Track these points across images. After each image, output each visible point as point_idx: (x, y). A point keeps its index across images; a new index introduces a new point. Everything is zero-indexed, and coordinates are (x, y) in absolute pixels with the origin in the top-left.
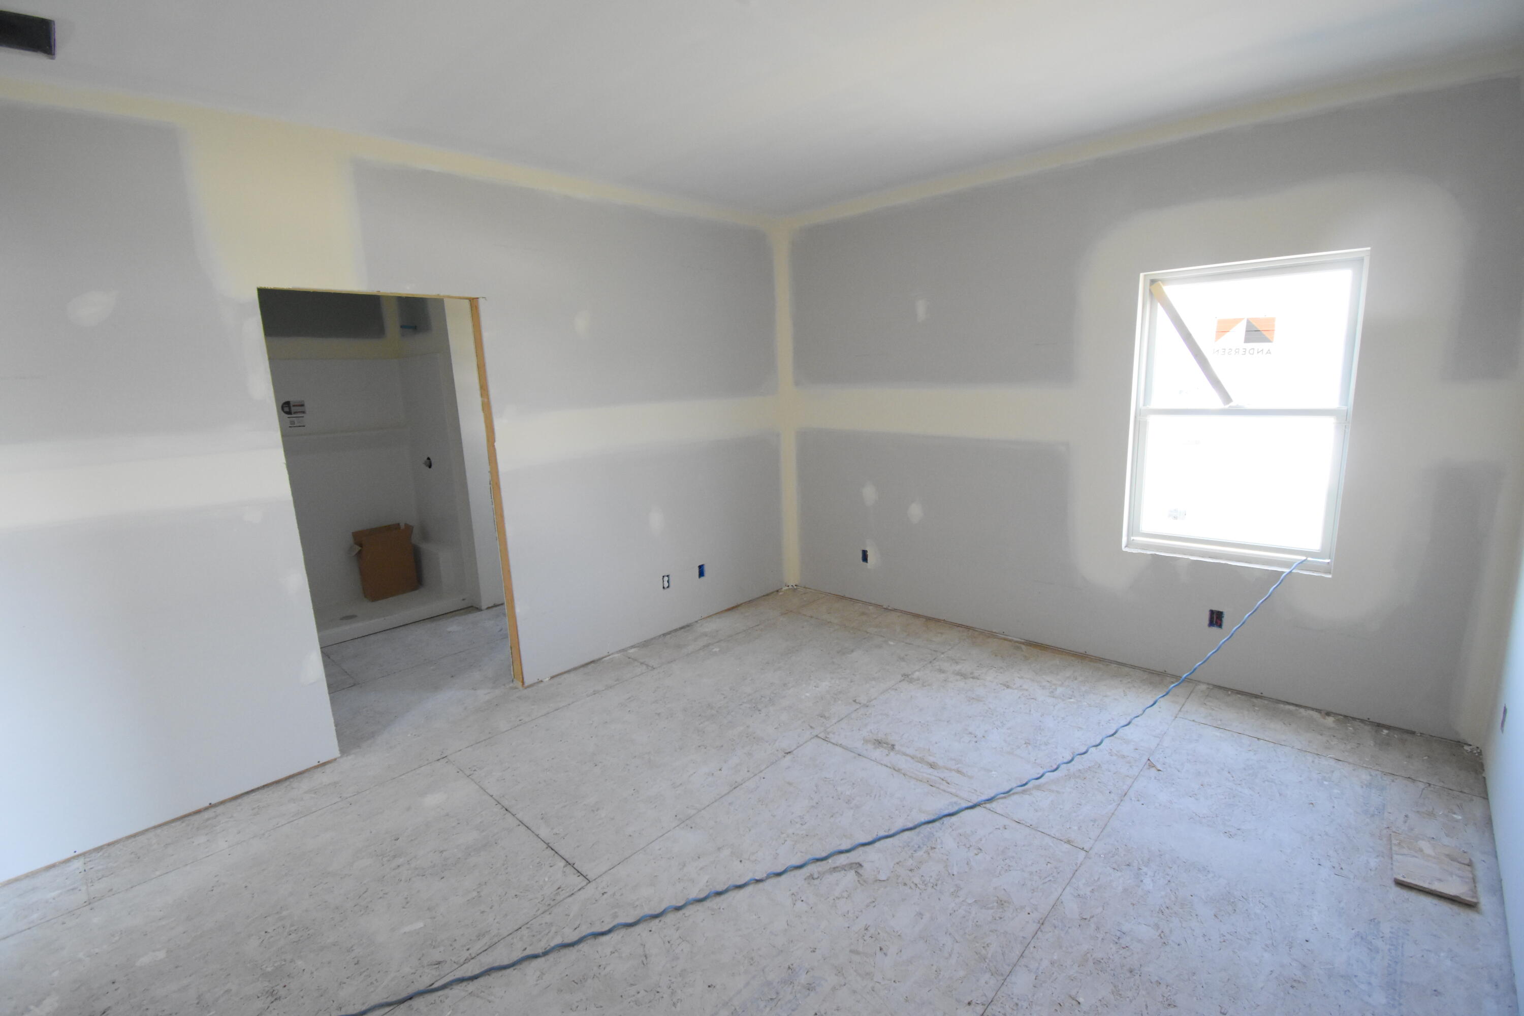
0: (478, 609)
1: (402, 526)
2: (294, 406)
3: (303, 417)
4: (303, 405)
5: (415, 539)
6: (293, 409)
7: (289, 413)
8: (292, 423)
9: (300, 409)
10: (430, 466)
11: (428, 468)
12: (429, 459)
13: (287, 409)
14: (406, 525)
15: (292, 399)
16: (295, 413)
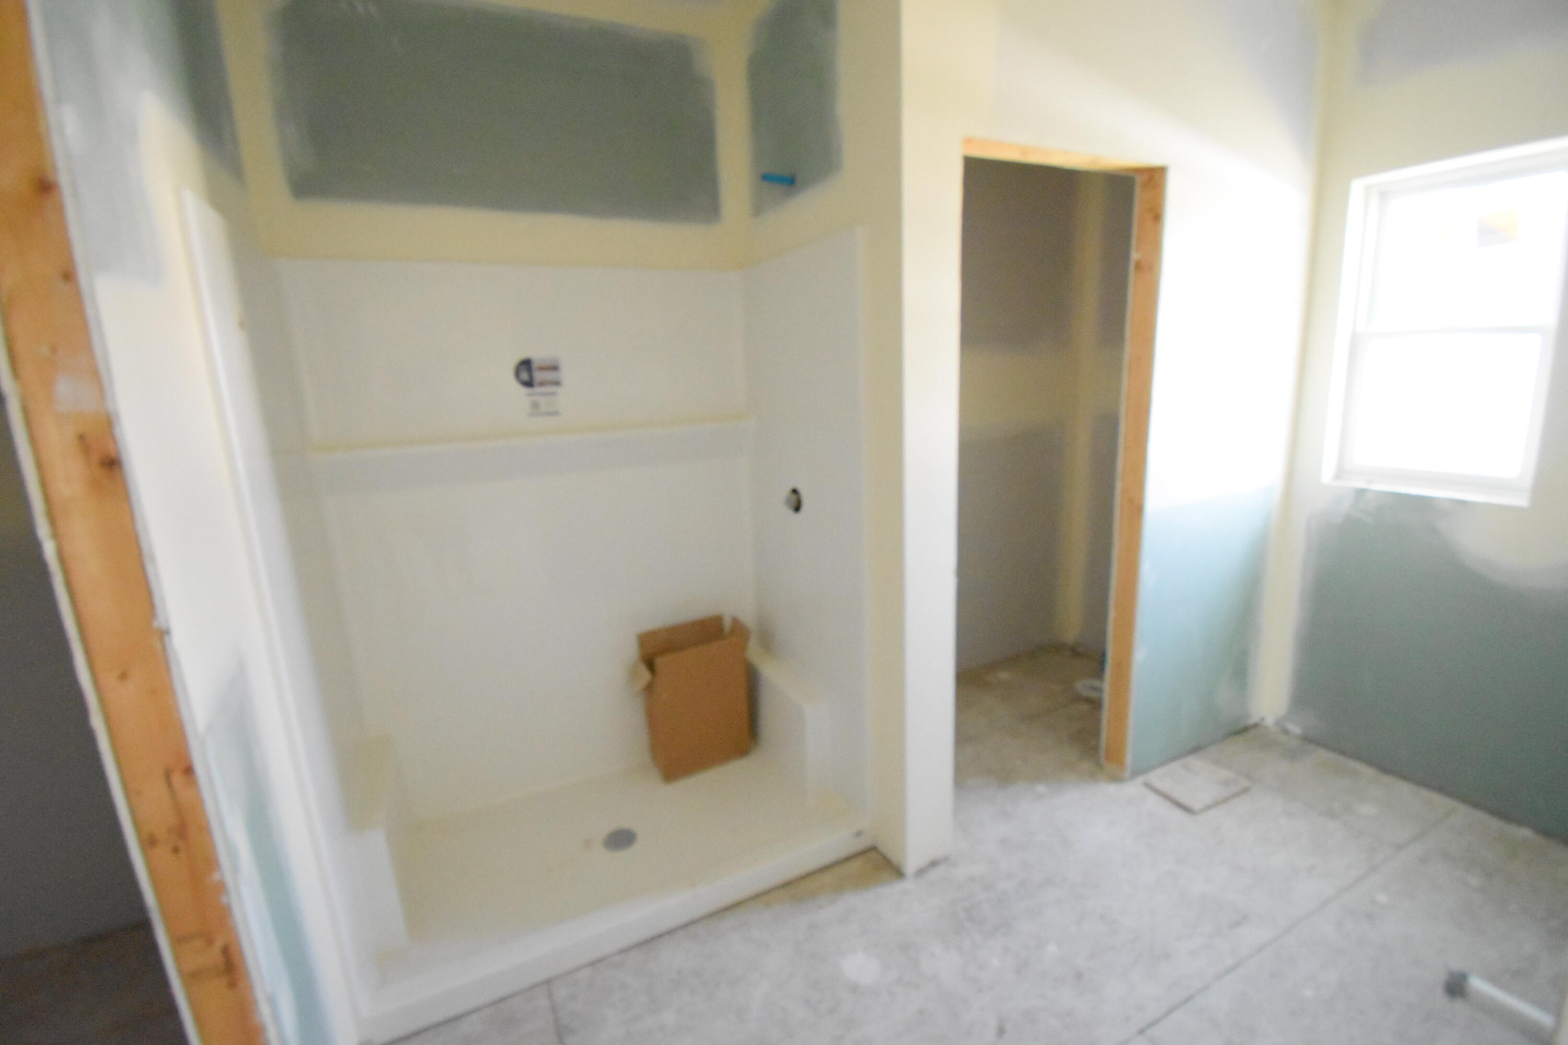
0: (897, 872)
1: (727, 624)
2: (542, 369)
3: (553, 394)
4: (555, 368)
5: (754, 653)
6: (538, 376)
7: (529, 384)
8: (535, 405)
9: (549, 376)
10: (797, 508)
11: (790, 513)
12: (795, 491)
13: (525, 376)
14: (735, 621)
15: (538, 354)
16: (542, 384)
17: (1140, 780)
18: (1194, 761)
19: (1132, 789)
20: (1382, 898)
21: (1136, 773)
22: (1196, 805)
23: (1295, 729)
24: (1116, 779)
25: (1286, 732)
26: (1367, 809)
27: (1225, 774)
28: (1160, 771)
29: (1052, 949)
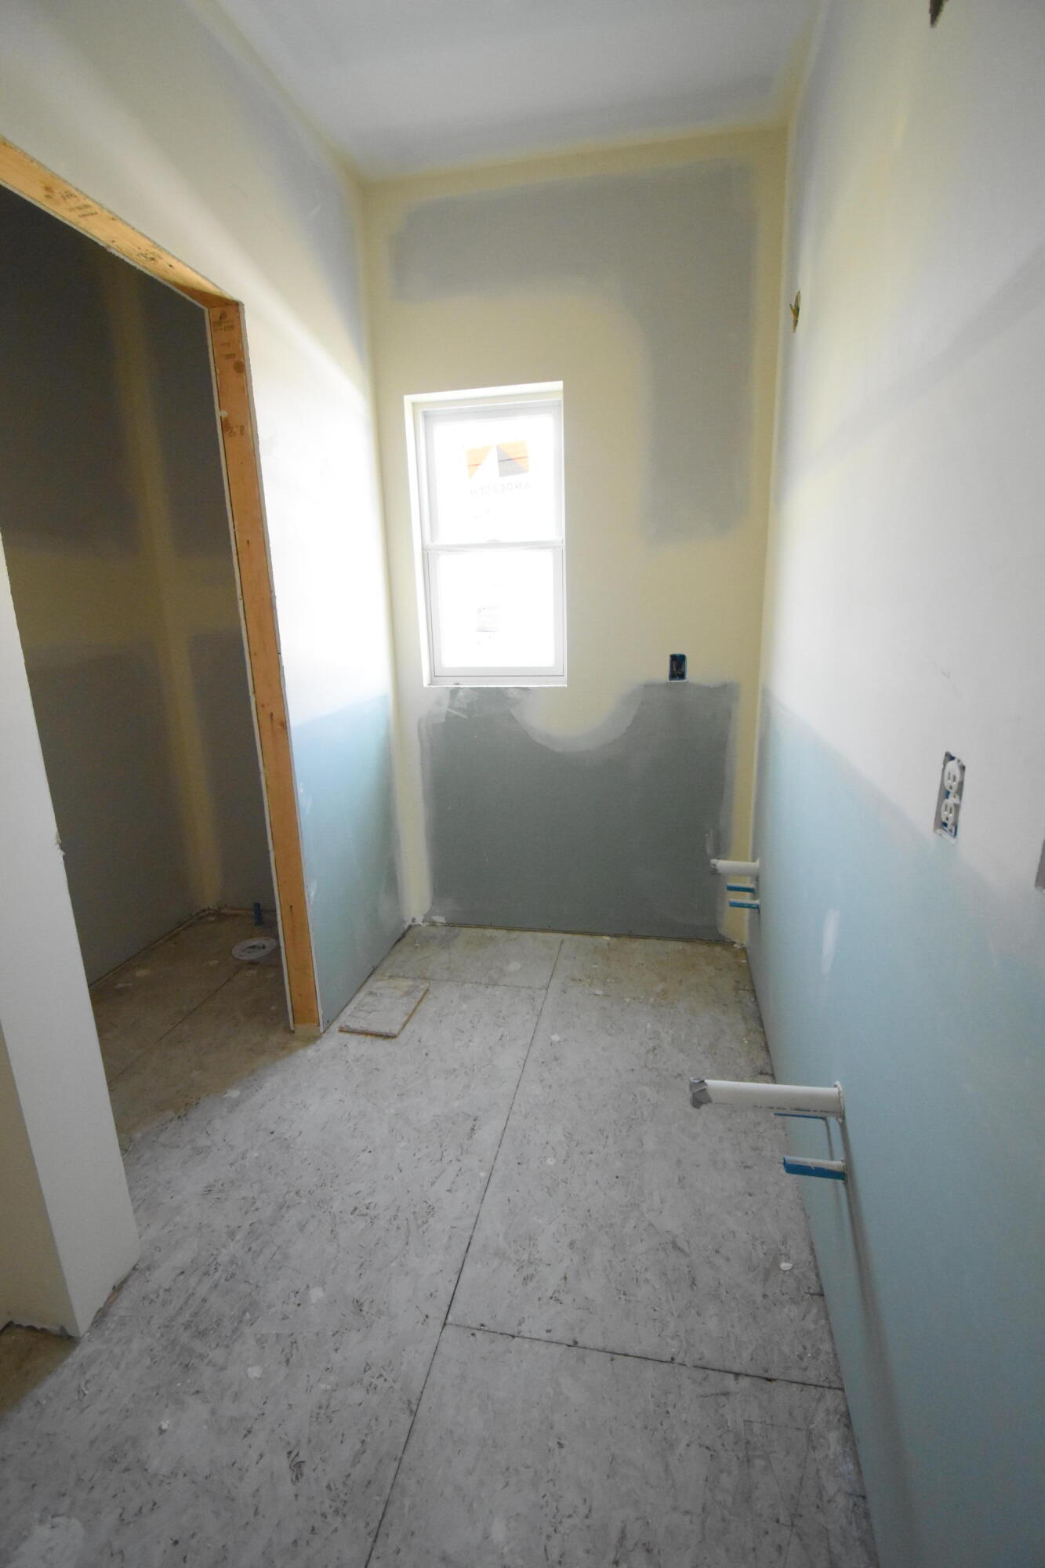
17: (335, 1027)
18: (377, 984)
19: (331, 1041)
20: (555, 1038)
21: (329, 1023)
22: (395, 1029)
23: (440, 919)
24: (312, 1039)
25: (433, 924)
26: (514, 966)
27: (405, 984)
28: (349, 1010)
29: (317, 1294)
